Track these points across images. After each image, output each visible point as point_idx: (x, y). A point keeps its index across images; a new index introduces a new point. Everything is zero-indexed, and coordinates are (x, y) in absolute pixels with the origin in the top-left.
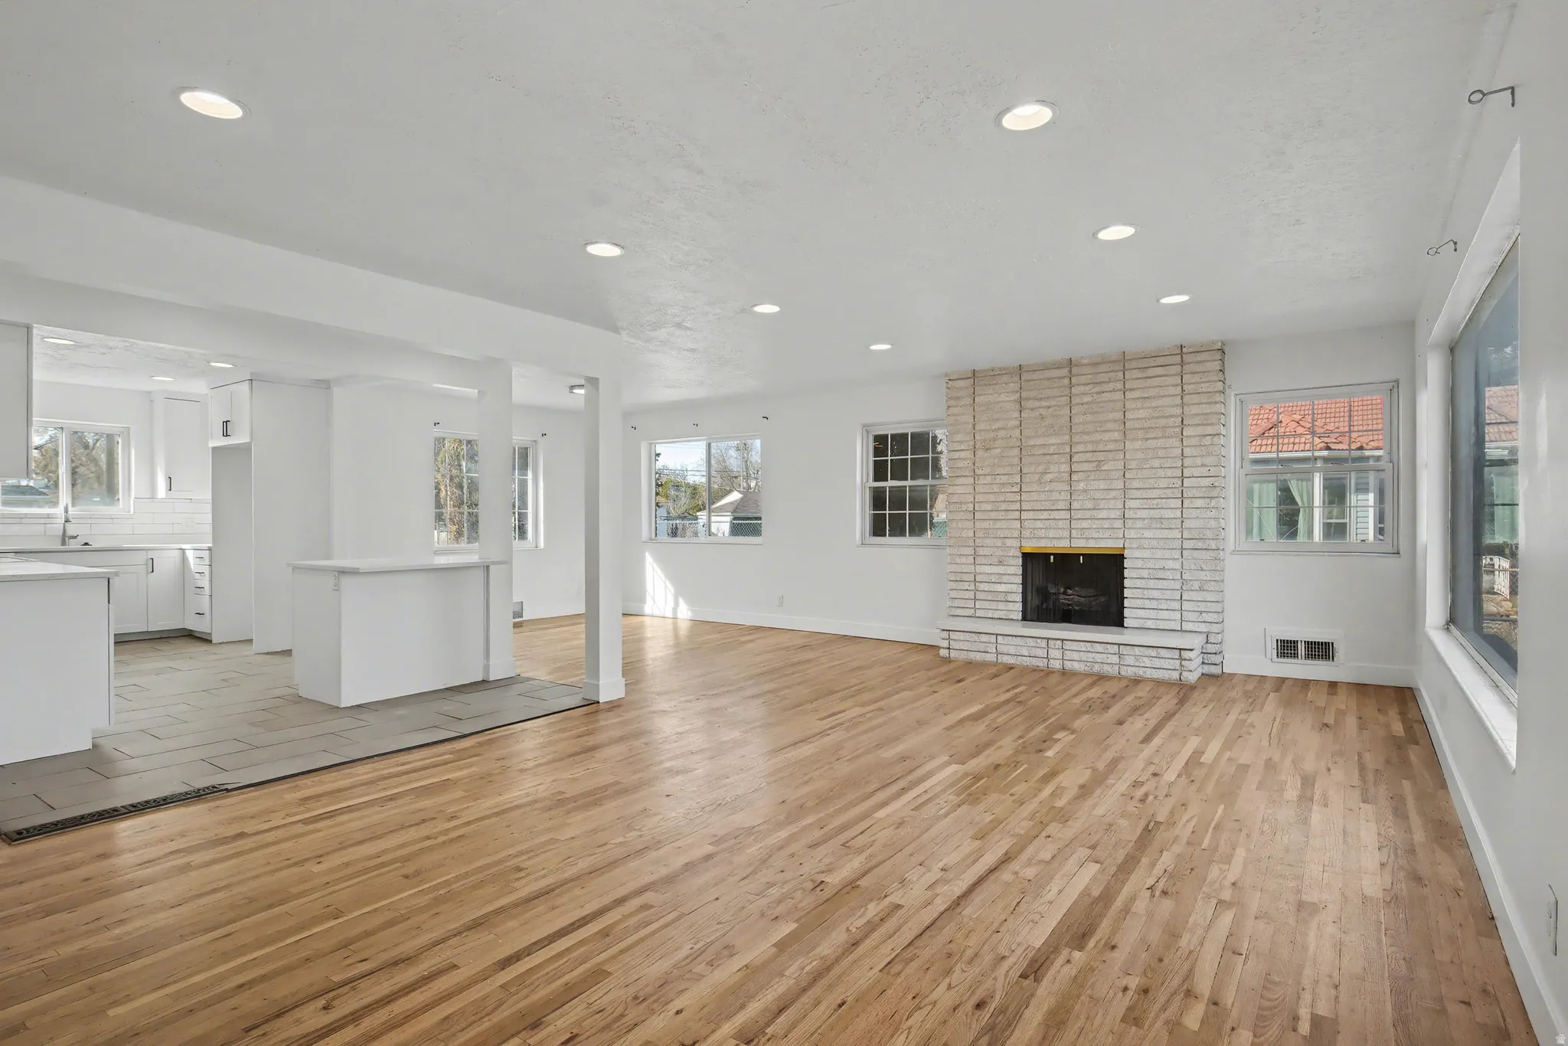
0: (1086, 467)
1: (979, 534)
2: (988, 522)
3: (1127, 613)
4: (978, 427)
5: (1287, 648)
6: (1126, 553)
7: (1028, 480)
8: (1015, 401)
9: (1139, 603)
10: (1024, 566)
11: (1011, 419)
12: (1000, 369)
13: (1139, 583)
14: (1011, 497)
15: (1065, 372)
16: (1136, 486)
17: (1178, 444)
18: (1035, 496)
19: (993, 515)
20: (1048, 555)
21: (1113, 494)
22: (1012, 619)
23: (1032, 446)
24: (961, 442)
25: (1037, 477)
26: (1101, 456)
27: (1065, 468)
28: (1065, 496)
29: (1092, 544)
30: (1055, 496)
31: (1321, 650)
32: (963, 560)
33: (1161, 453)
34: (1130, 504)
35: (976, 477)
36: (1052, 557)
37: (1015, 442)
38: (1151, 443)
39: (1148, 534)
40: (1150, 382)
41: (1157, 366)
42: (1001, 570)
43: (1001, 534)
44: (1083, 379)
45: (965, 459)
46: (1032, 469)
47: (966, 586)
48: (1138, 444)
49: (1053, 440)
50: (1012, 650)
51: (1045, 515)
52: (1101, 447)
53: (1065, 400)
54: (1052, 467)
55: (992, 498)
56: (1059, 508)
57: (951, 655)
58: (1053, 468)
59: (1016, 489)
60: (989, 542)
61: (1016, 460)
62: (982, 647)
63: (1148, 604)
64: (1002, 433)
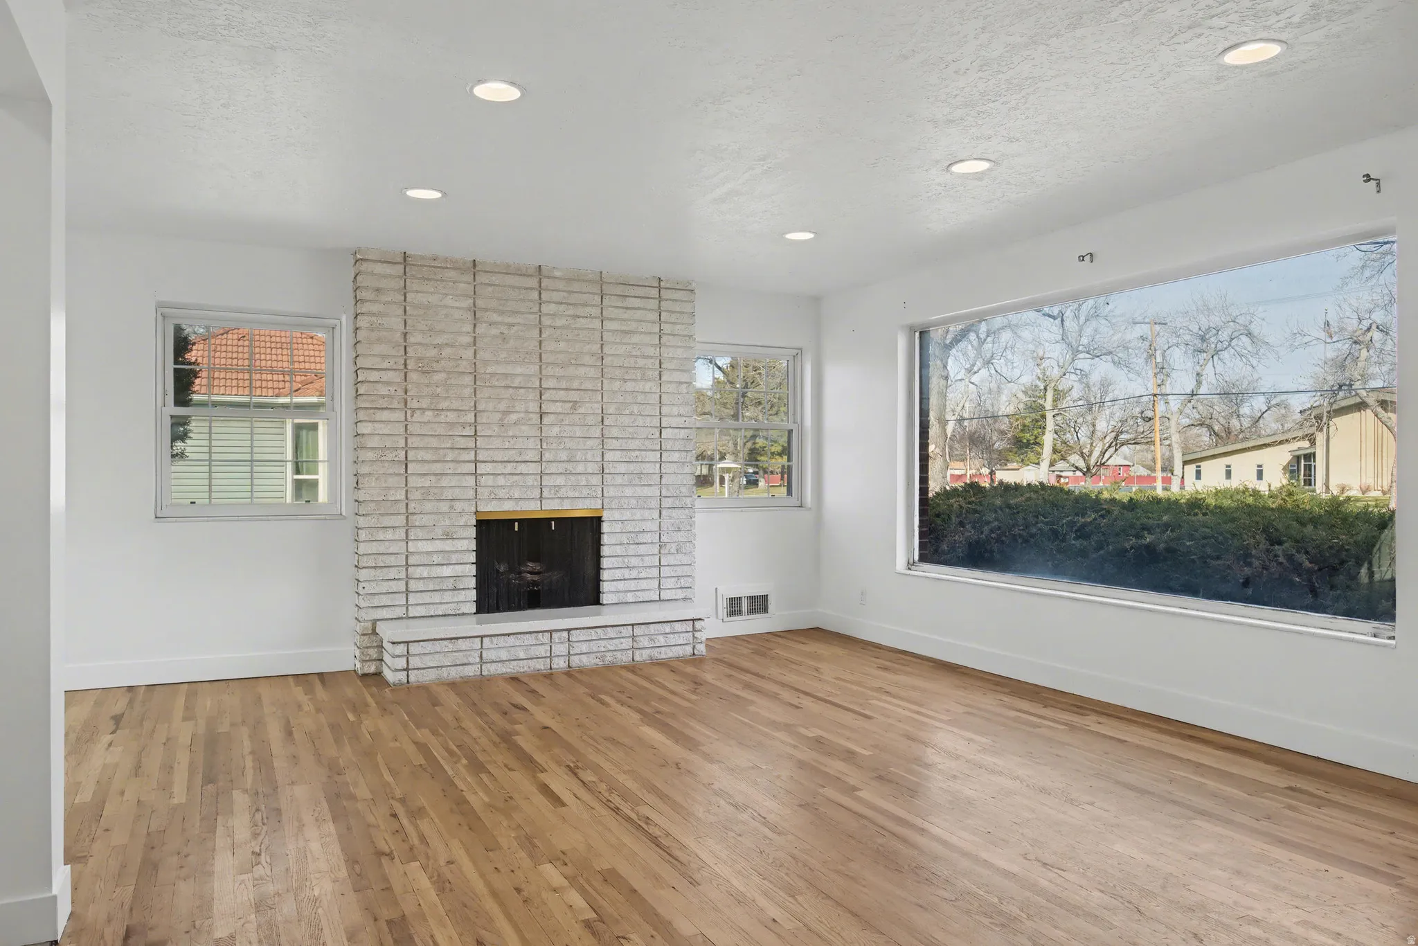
0: (558, 407)
1: (415, 495)
2: (429, 478)
3: (605, 587)
4: (411, 339)
5: (734, 607)
6: (606, 515)
7: (484, 421)
8: (469, 309)
9: (618, 574)
10: (479, 539)
11: (459, 333)
12: (446, 260)
13: (619, 550)
14: (462, 443)
15: (533, 282)
16: (615, 435)
17: (656, 389)
18: (497, 443)
19: (437, 468)
20: (512, 521)
21: (590, 443)
22: (463, 614)
23: (493, 375)
24: (383, 357)
25: (498, 416)
26: (574, 396)
27: (534, 407)
28: (533, 443)
29: (567, 505)
30: (520, 444)
31: (759, 604)
32: (389, 535)
33: (640, 398)
34: (609, 456)
35: (409, 412)
36: (516, 524)
37: (465, 366)
38: (629, 386)
39: (628, 492)
40: (628, 315)
41: (635, 297)
42: (448, 546)
43: (449, 494)
44: (556, 296)
45: (388, 383)
46: (490, 406)
47: (392, 573)
48: (617, 385)
49: (519, 370)
50: (504, 655)
51: (509, 468)
52: (575, 385)
53: (533, 318)
54: (517, 404)
55: (434, 443)
56: (527, 458)
57: (412, 679)
58: (520, 407)
59: (469, 431)
60: (429, 507)
61: (468, 391)
62: (461, 658)
63: (627, 573)
64: (447, 352)
